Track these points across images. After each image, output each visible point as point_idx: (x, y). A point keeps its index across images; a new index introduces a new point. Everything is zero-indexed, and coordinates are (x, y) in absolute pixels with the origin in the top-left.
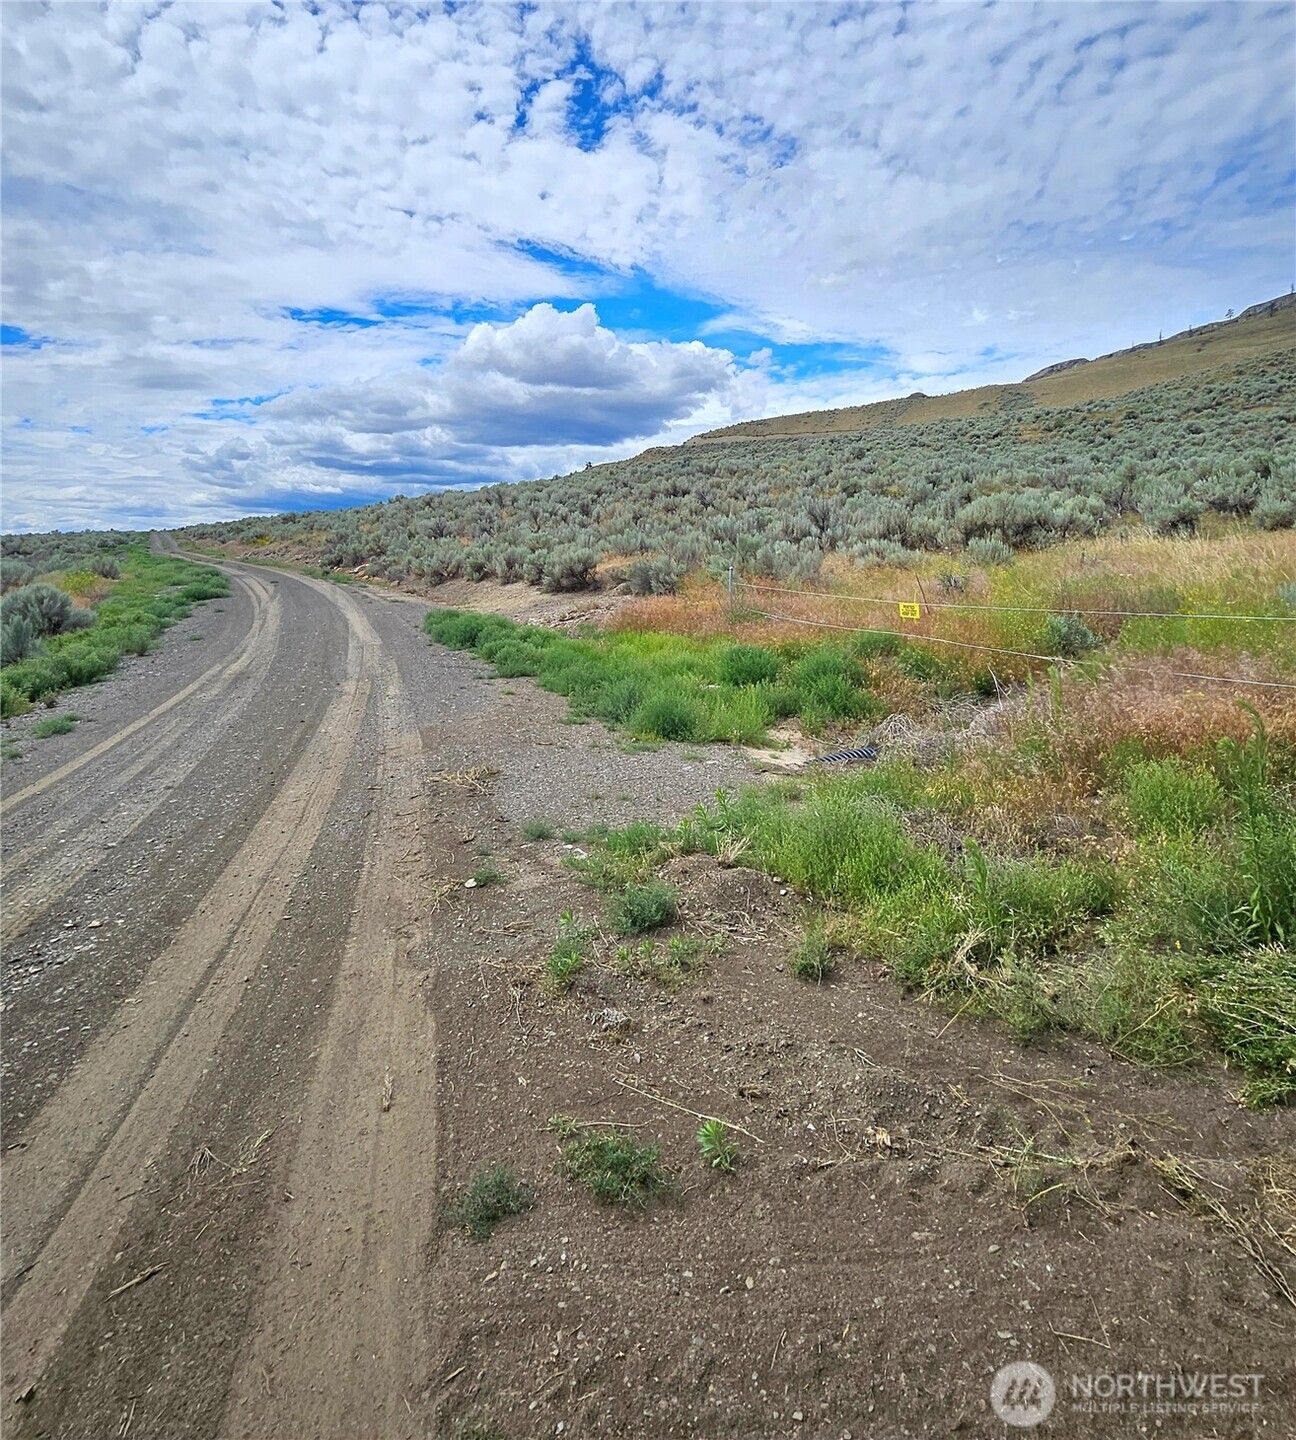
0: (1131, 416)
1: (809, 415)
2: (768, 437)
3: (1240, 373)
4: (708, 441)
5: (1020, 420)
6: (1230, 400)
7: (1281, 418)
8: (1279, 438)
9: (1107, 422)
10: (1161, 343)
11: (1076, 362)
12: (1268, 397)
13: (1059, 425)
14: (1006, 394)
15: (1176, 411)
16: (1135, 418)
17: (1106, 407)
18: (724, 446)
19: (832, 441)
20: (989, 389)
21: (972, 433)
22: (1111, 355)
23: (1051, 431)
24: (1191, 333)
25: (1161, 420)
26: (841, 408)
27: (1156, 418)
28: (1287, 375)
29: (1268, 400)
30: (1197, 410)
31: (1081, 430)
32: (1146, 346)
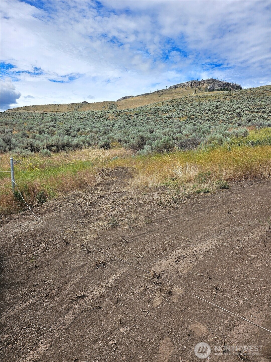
0: (136, 114)
1: (50, 105)
2: (36, 112)
3: (163, 104)
4: (13, 111)
5: (109, 113)
6: (159, 111)
7: (167, 117)
8: (165, 122)
9: (130, 115)
10: (151, 93)
11: (130, 96)
12: (166, 111)
13: (119, 115)
14: (110, 104)
15: (147, 114)
16: (137, 115)
17: (131, 111)
18: (20, 114)
19: (54, 115)
20: (105, 102)
21: (95, 116)
22: (139, 96)
23: (116, 116)
24: (158, 91)
25: (143, 116)
26: (61, 104)
27: (142, 115)
28: (172, 106)
29: (166, 112)
30: (151, 114)
31: (124, 117)
32: (147, 94)
